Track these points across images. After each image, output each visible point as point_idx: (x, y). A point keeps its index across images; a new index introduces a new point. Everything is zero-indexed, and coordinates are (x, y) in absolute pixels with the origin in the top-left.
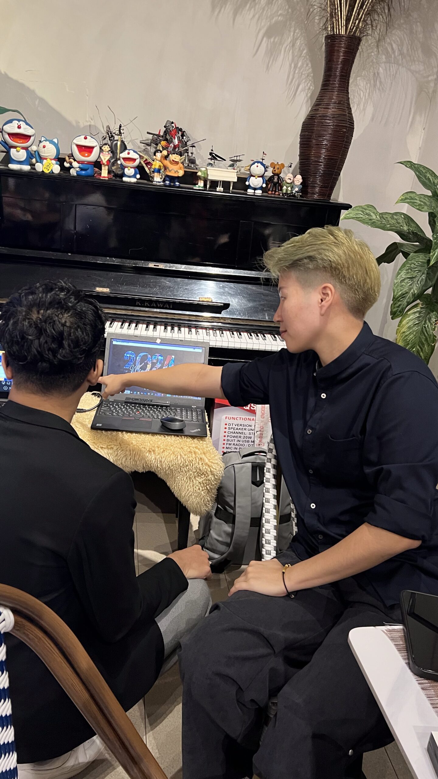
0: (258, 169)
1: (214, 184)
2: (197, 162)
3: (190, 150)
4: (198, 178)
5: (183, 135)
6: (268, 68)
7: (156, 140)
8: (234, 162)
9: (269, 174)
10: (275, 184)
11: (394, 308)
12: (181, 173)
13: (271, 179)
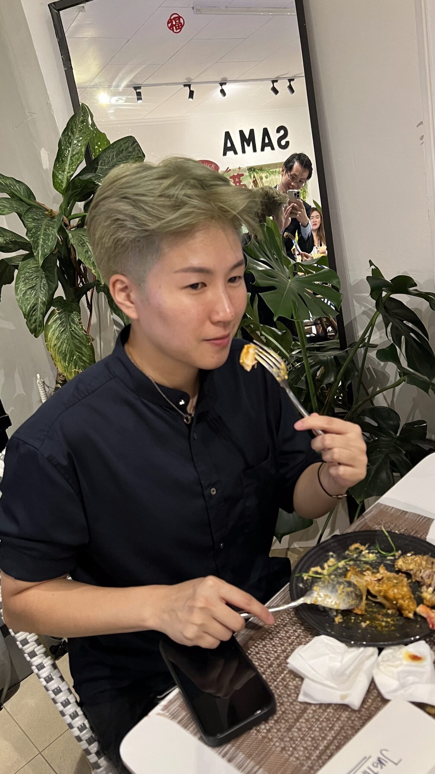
11: (31, 325)
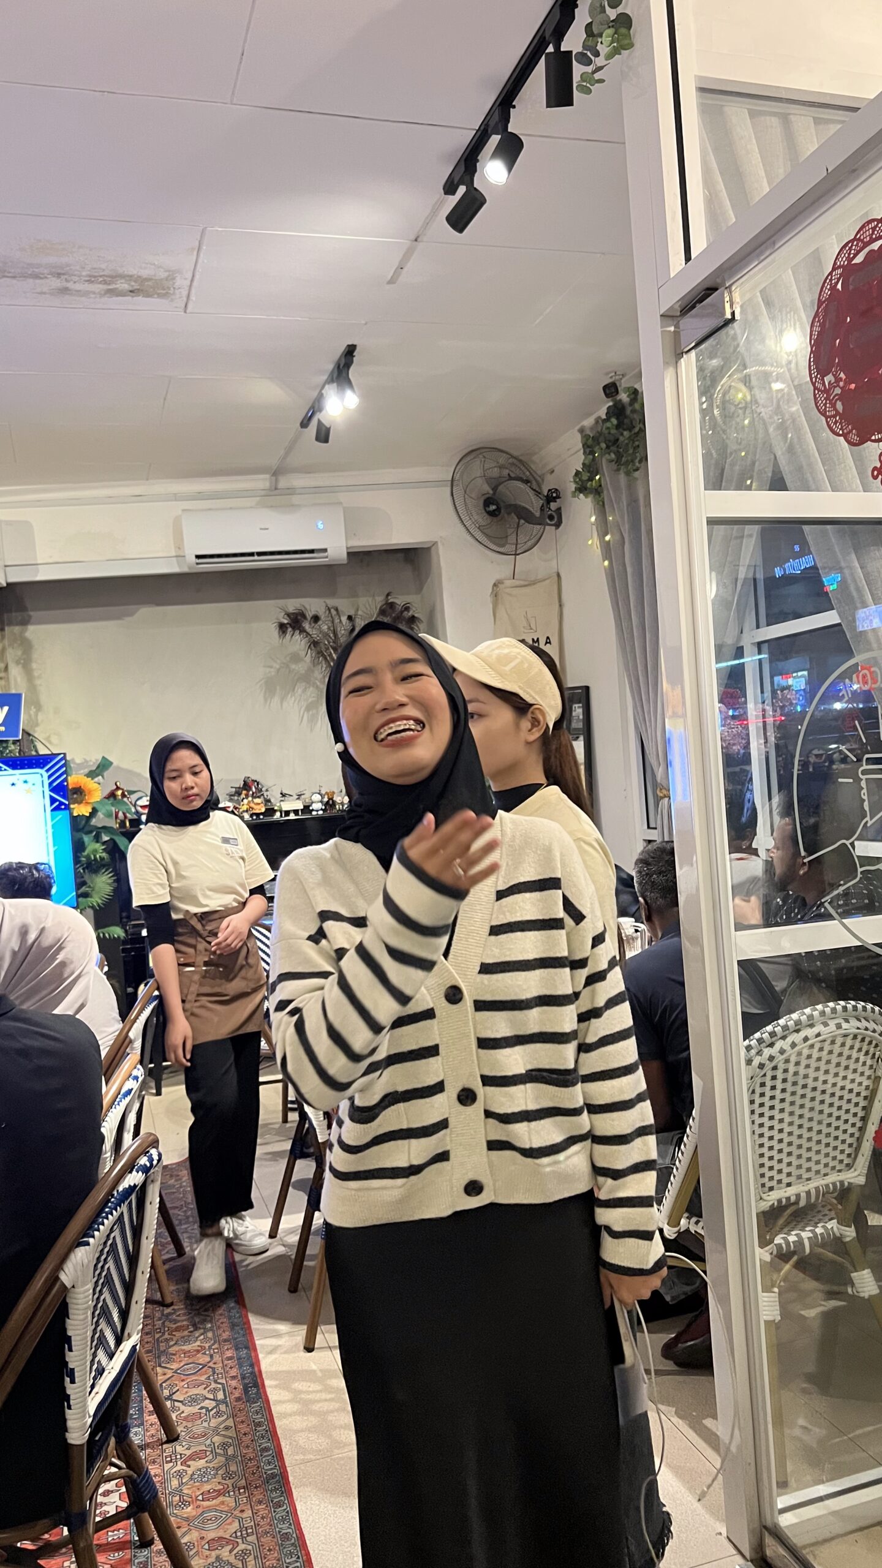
0: (317, 797)
1: (287, 813)
2: (272, 801)
3: (265, 794)
4: (276, 811)
5: (258, 784)
6: (311, 730)
7: (238, 793)
8: (299, 796)
9: (326, 799)
10: (331, 806)
12: (263, 810)
13: (328, 802)
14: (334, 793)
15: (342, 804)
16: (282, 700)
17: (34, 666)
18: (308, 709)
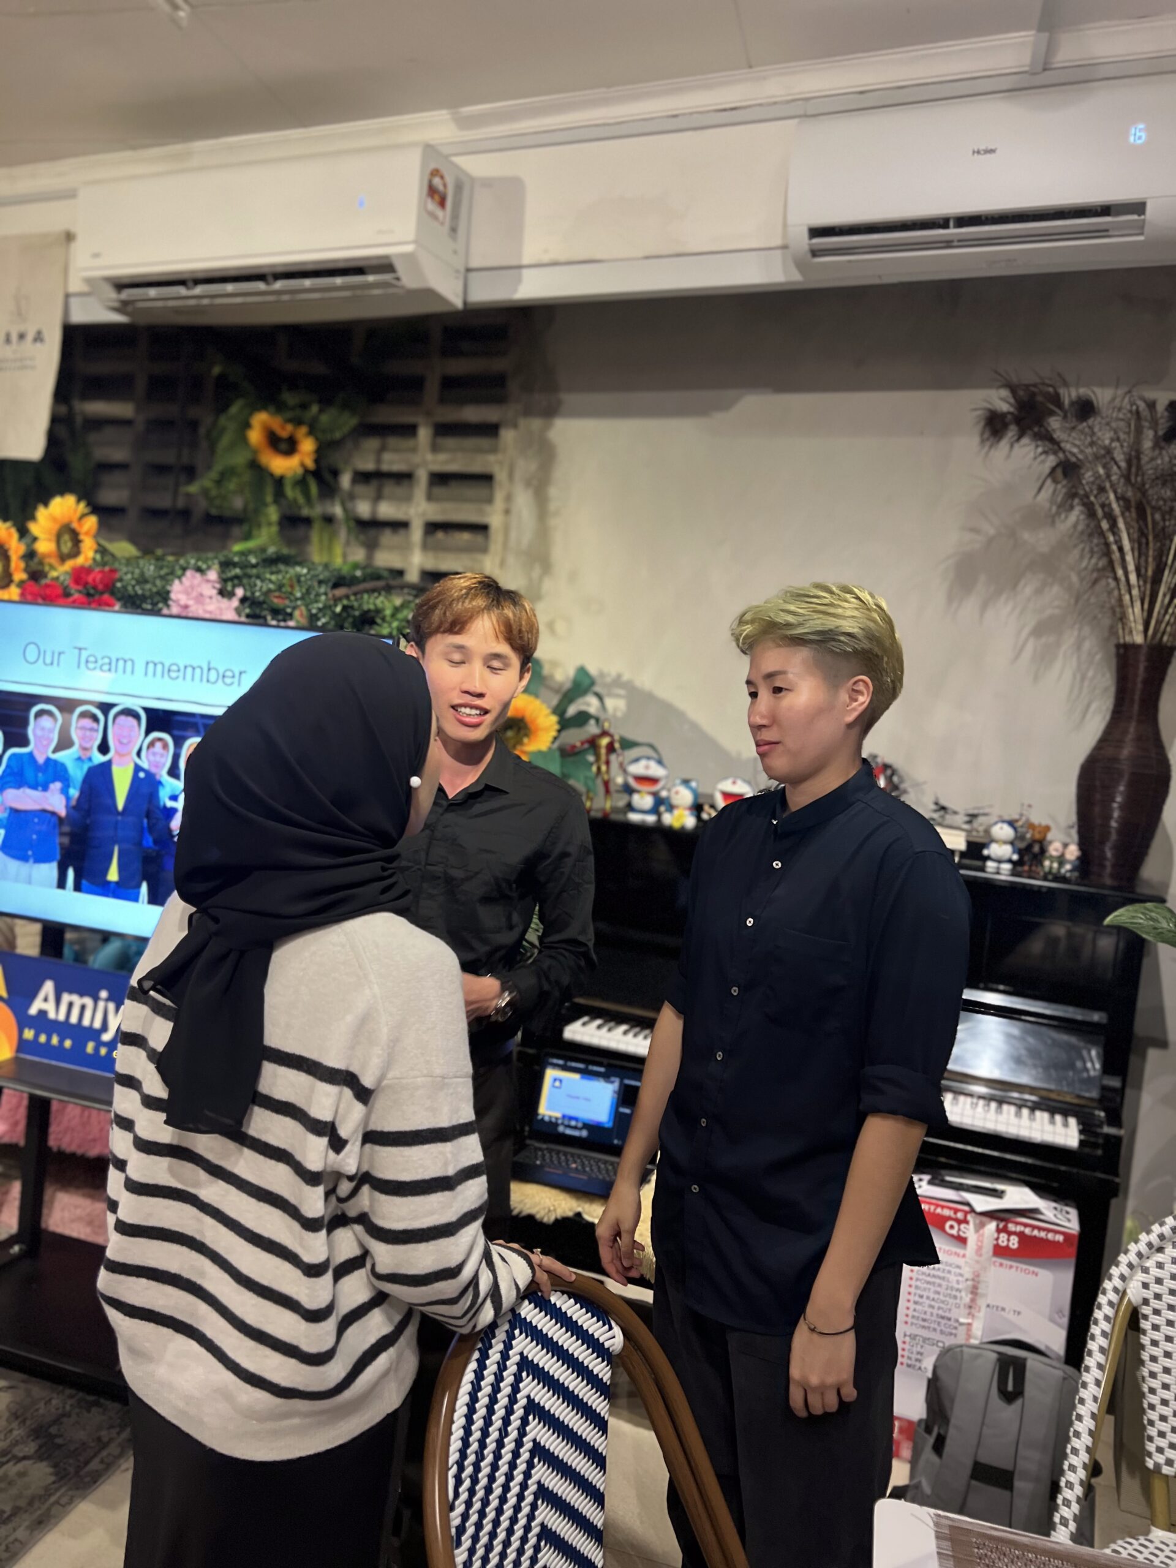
0: (1004, 832)
9: (1026, 838)
13: (1029, 848)
14: (1047, 829)
15: (1061, 860)
16: (984, 606)
17: (553, 492)
18: (1039, 631)
